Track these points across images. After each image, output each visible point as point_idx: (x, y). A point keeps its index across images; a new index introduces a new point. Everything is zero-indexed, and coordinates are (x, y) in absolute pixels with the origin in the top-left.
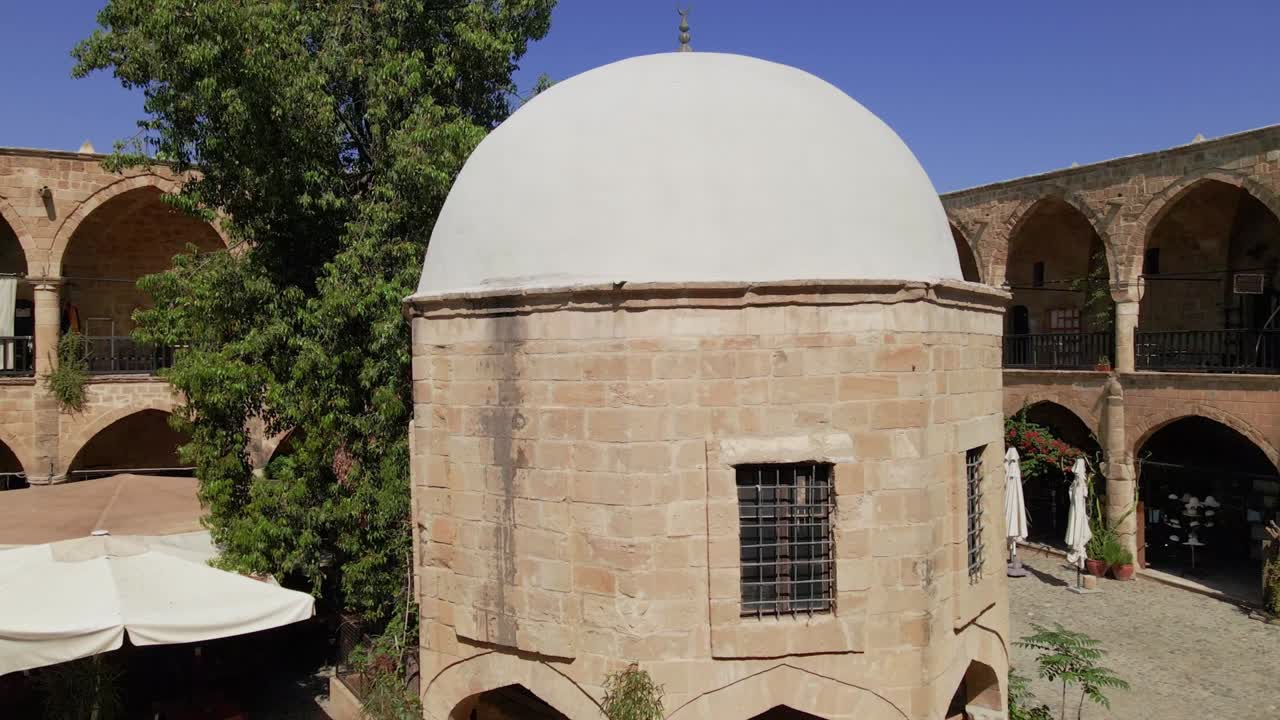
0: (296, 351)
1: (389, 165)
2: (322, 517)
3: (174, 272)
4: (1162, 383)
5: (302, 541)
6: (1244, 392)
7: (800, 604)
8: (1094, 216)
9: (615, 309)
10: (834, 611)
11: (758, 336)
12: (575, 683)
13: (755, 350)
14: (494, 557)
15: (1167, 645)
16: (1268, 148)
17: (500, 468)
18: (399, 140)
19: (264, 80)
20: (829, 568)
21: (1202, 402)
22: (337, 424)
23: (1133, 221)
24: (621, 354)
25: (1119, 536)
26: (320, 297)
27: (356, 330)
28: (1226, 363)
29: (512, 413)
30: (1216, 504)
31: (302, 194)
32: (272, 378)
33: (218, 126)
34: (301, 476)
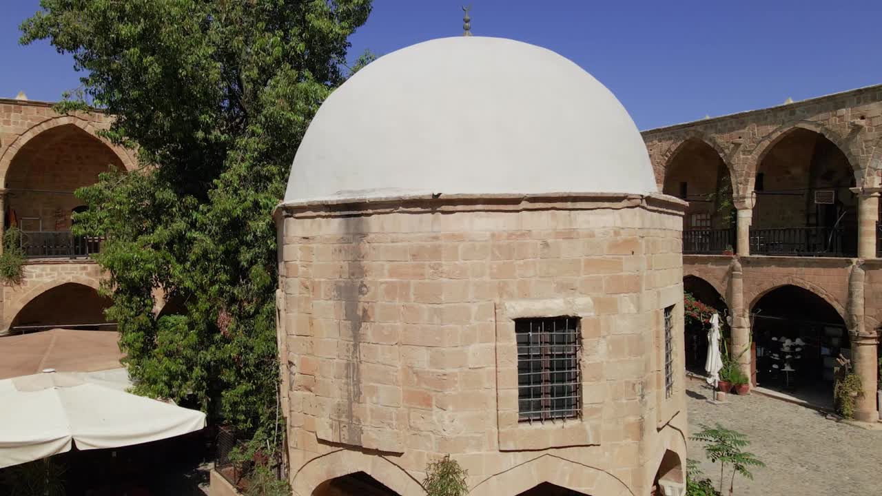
0: (191, 241)
1: (259, 112)
2: (209, 358)
3: (100, 185)
4: (769, 263)
5: (194, 375)
6: (822, 269)
7: (557, 413)
8: (722, 151)
9: (433, 212)
10: (581, 418)
11: (530, 231)
12: (403, 470)
13: (528, 240)
14: (345, 384)
15: (774, 437)
16: (837, 108)
17: (350, 322)
18: (267, 93)
19: (173, 51)
20: (577, 388)
21: (794, 276)
22: (221, 292)
23: (749, 155)
24: (437, 243)
25: (740, 365)
26: (211, 204)
27: (235, 227)
28: (810, 249)
29: (358, 284)
30: (803, 344)
31: (198, 131)
32: (173, 260)
33: (137, 82)
34: (194, 329)
